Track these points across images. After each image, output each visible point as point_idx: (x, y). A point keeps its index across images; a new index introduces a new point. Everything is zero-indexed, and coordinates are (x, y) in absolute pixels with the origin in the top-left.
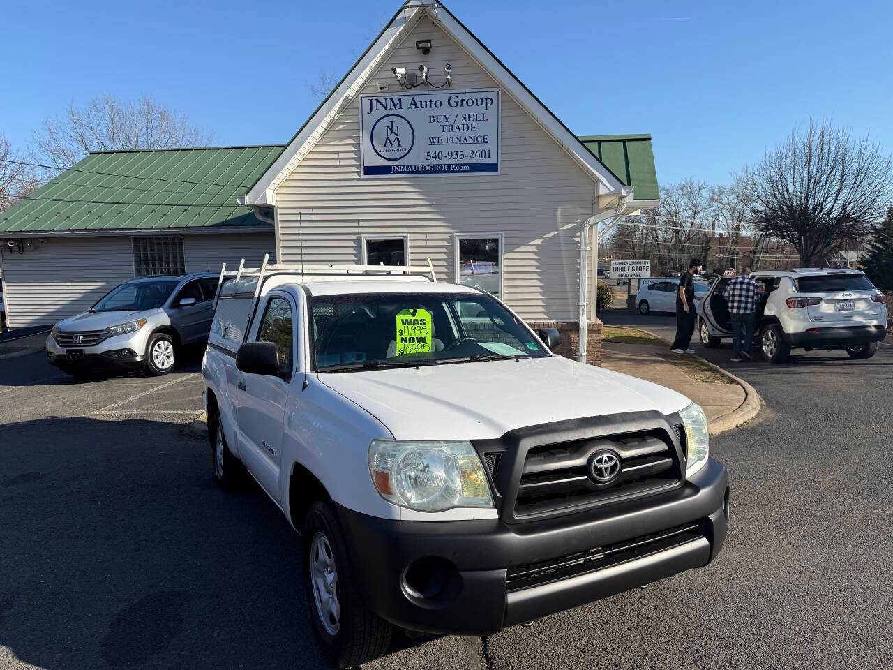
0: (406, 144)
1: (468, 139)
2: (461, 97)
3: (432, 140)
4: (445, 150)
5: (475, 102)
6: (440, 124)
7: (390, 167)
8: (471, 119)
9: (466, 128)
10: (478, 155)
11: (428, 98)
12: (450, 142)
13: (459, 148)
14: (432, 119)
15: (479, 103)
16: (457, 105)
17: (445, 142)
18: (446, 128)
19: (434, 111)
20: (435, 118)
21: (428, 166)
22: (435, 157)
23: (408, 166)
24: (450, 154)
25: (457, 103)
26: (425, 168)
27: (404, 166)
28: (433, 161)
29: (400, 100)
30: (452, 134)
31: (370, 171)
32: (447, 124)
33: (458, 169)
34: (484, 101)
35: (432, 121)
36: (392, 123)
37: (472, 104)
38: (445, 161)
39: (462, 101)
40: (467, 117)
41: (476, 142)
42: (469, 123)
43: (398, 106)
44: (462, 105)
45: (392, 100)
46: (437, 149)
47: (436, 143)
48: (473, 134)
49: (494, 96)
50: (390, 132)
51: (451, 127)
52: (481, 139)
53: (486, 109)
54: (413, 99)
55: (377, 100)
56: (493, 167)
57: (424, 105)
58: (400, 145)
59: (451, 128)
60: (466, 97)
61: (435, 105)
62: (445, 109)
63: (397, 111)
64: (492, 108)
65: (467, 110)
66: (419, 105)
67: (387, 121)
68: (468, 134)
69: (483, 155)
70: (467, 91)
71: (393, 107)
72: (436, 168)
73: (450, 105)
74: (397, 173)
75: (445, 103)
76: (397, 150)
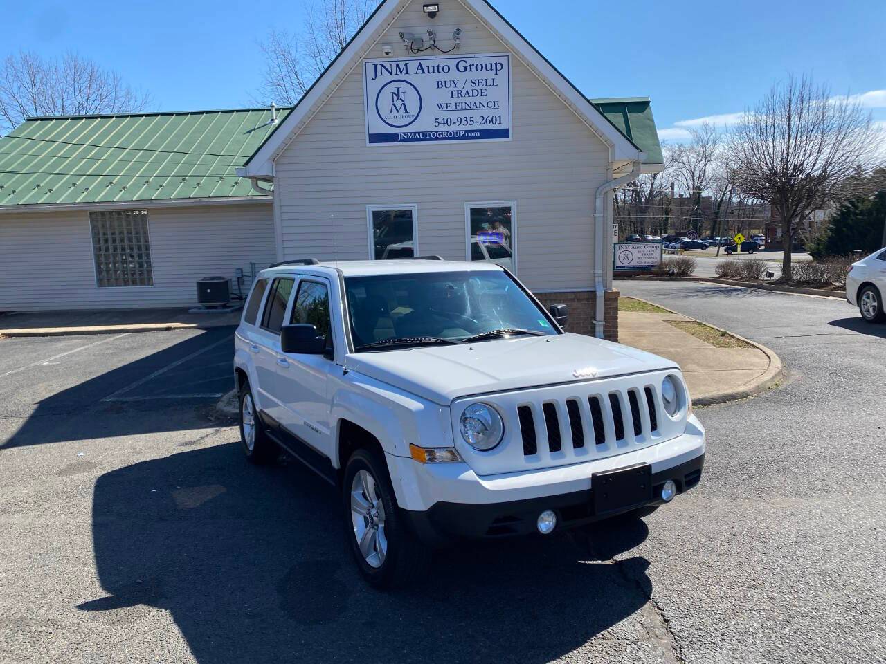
0: (413, 110)
1: (478, 104)
2: (469, 62)
3: (440, 106)
4: (454, 116)
5: (484, 67)
6: (447, 90)
7: (397, 134)
8: (480, 84)
9: (475, 93)
10: (488, 122)
11: (435, 63)
12: (459, 108)
13: (468, 114)
15: (489, 68)
16: (466, 70)
17: (454, 108)
18: (455, 94)
19: (442, 77)
20: (443, 84)
21: (437, 132)
22: (444, 124)
23: (415, 133)
24: (460, 120)
25: (466, 68)
26: (434, 135)
27: (411, 133)
28: (441, 128)
29: (406, 65)
30: (460, 100)
31: (375, 138)
32: (456, 89)
33: (467, 135)
34: (494, 66)
35: (440, 86)
36: (398, 89)
37: (482, 69)
38: (454, 127)
39: (470, 66)
40: (476, 82)
41: (486, 107)
42: (479, 88)
43: (404, 72)
44: (471, 71)
45: (397, 65)
46: (446, 115)
47: (445, 108)
48: (482, 99)
49: (504, 61)
50: (396, 98)
51: (460, 92)
52: (491, 105)
53: (496, 74)
54: (420, 64)
55: (382, 66)
56: (504, 133)
57: (431, 70)
58: (406, 112)
59: (459, 94)
60: (475, 61)
61: (443, 71)
62: (454, 74)
63: (400, 77)
64: (503, 73)
65: (475, 75)
66: (426, 70)
67: (392, 88)
68: (478, 99)
69: (494, 121)
70: (476, 55)
71: (398, 72)
72: (445, 135)
73: (458, 70)
74: (404, 140)
75: (453, 68)
76: (403, 117)
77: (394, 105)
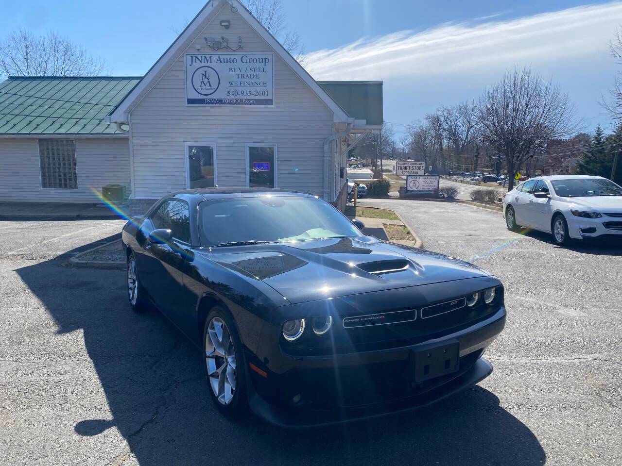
0: (214, 85)
1: (254, 83)
2: (249, 57)
3: (231, 83)
4: (239, 89)
5: (258, 61)
6: (235, 73)
7: (204, 99)
8: (255, 71)
9: (252, 76)
10: (260, 94)
11: (228, 57)
12: (242, 85)
13: (248, 89)
14: (231, 70)
15: (261, 61)
17: (239, 84)
18: (240, 76)
19: (233, 65)
20: (233, 70)
21: (229, 99)
22: (233, 94)
23: (215, 99)
24: (243, 93)
25: (247, 60)
26: (226, 101)
27: (213, 99)
28: (231, 97)
29: (211, 57)
30: (243, 80)
31: (191, 101)
32: (241, 73)
33: (247, 102)
34: (264, 60)
37: (256, 62)
38: (240, 97)
39: (250, 59)
40: (253, 70)
41: (259, 85)
42: (254, 74)
43: (209, 61)
44: (250, 62)
45: (205, 57)
46: (234, 89)
47: (234, 85)
48: (256, 80)
49: (270, 57)
50: (204, 77)
52: (261, 84)
53: (265, 65)
54: (219, 57)
55: (196, 57)
56: (269, 102)
57: (226, 61)
58: (210, 86)
59: (243, 76)
60: (252, 57)
61: (233, 61)
62: (239, 64)
63: (206, 64)
64: (269, 65)
65: (253, 65)
66: (222, 61)
67: (202, 71)
68: (254, 80)
69: (264, 94)
70: (253, 53)
71: (206, 61)
72: (234, 101)
73: (242, 62)
74: (208, 103)
75: (239, 60)
76: (208, 89)
77: (203, 81)
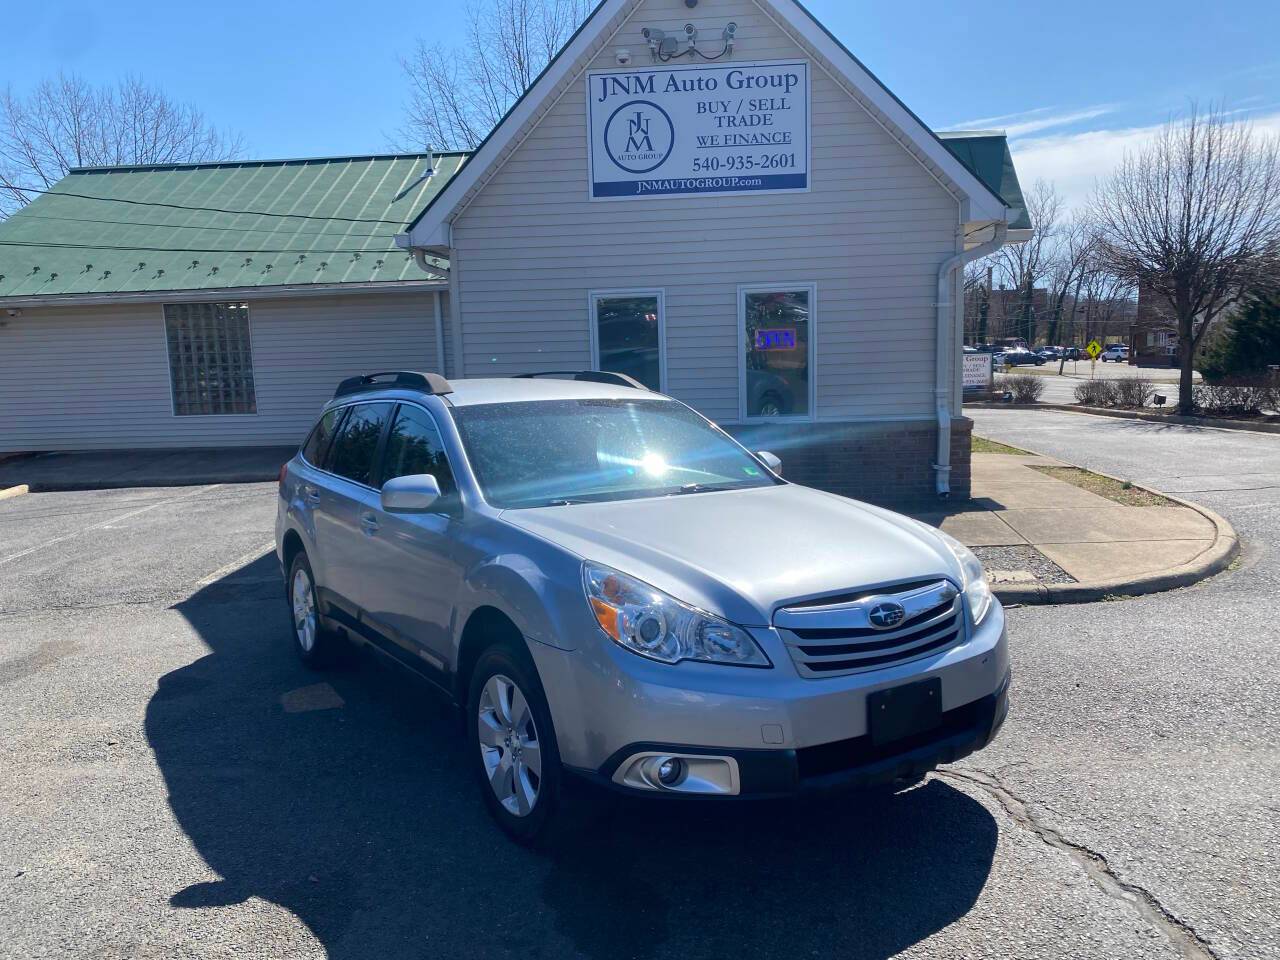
1: (759, 137)
2: (747, 73)
3: (702, 141)
4: (722, 154)
5: (769, 81)
6: (713, 115)
7: (635, 183)
8: (763, 107)
9: (755, 119)
10: (774, 163)
11: (695, 76)
12: (730, 143)
13: (744, 152)
14: (701, 108)
15: (776, 82)
16: (741, 86)
17: (722, 143)
18: (725, 122)
19: (705, 96)
20: (707, 107)
21: (696, 180)
22: (707, 167)
23: (663, 181)
24: (731, 162)
25: (741, 82)
26: (691, 184)
27: (657, 182)
28: (703, 173)
29: (651, 78)
30: (733, 130)
31: (602, 189)
32: (726, 114)
33: (743, 184)
34: (784, 79)
35: (702, 110)
36: (639, 115)
37: (766, 84)
38: (723, 172)
40: (757, 104)
41: (772, 141)
42: (761, 113)
43: (648, 89)
44: (749, 86)
45: (638, 79)
46: (711, 153)
47: (709, 144)
48: (766, 130)
49: (799, 71)
50: (634, 128)
51: (731, 119)
52: (778, 138)
53: (787, 91)
54: (672, 77)
55: (615, 80)
57: (689, 86)
58: (650, 148)
59: (731, 121)
60: (755, 73)
61: (707, 87)
62: (723, 93)
63: (642, 96)
64: (797, 90)
65: (756, 93)
66: (681, 87)
67: (629, 113)
68: (758, 130)
69: (783, 162)
70: (757, 64)
71: (639, 89)
72: (708, 184)
73: (730, 86)
74: (646, 192)
75: (722, 83)
76: (645, 157)
77: (632, 139)
